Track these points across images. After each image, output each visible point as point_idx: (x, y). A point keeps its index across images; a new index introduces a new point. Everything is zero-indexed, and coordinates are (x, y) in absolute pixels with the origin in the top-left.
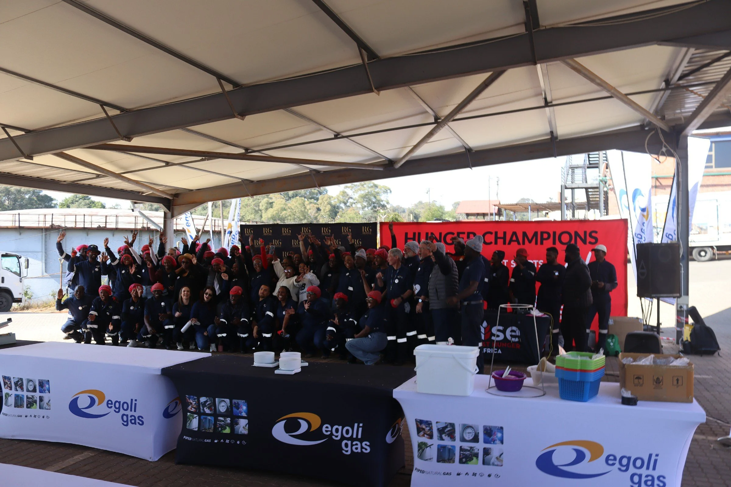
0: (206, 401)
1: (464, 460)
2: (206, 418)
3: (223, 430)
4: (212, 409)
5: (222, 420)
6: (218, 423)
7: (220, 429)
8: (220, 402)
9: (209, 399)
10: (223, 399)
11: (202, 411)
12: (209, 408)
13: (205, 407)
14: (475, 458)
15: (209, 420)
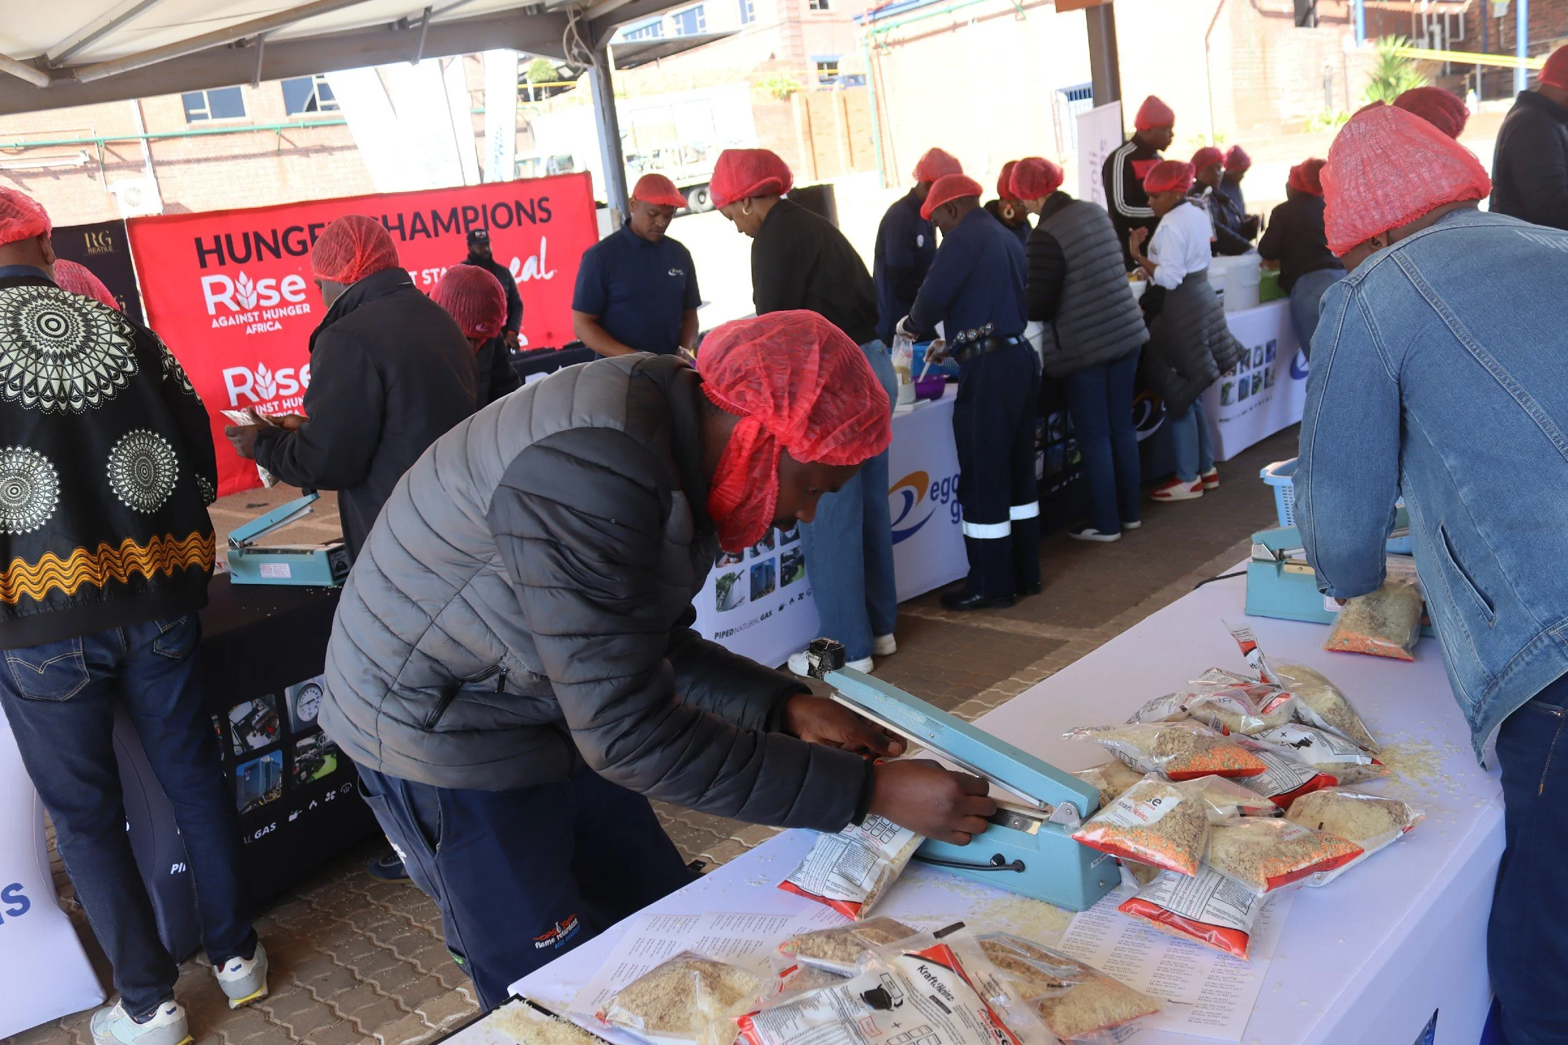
0: (255, 711)
1: (787, 577)
2: (255, 767)
3: (313, 772)
4: (275, 730)
5: (310, 745)
6: (297, 759)
7: (304, 775)
8: (298, 696)
9: (263, 700)
10: (310, 681)
11: (238, 750)
12: (265, 730)
13: (248, 734)
14: (800, 567)
15: (268, 764)
